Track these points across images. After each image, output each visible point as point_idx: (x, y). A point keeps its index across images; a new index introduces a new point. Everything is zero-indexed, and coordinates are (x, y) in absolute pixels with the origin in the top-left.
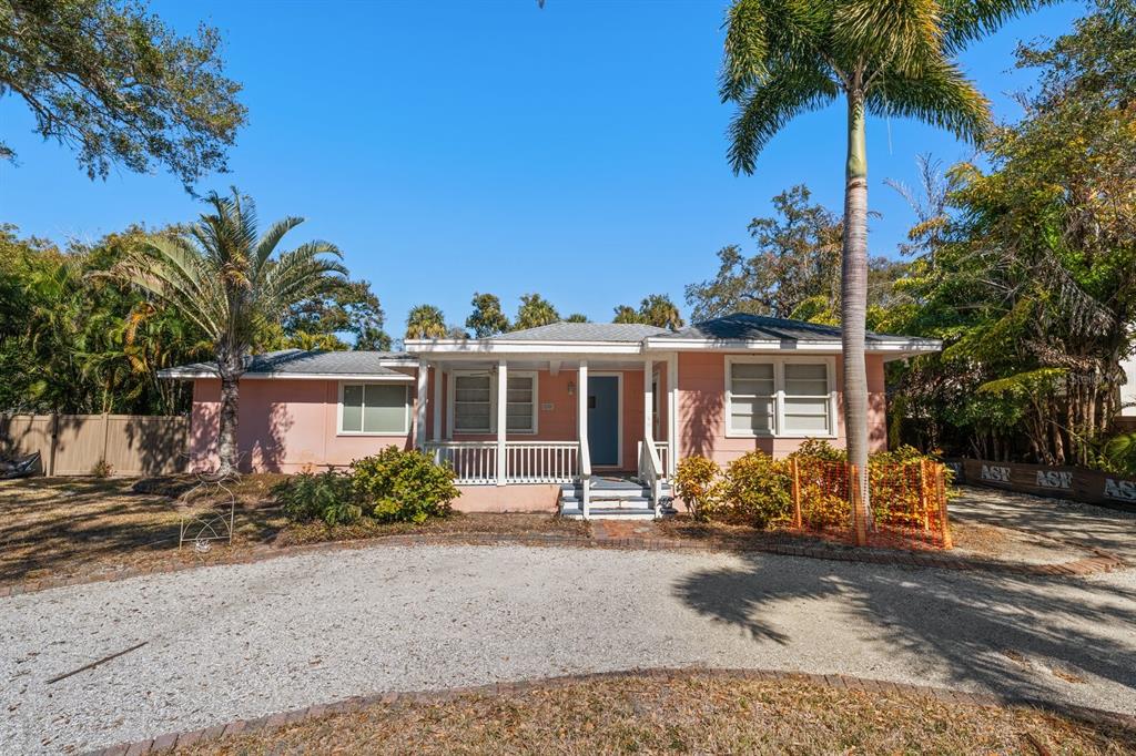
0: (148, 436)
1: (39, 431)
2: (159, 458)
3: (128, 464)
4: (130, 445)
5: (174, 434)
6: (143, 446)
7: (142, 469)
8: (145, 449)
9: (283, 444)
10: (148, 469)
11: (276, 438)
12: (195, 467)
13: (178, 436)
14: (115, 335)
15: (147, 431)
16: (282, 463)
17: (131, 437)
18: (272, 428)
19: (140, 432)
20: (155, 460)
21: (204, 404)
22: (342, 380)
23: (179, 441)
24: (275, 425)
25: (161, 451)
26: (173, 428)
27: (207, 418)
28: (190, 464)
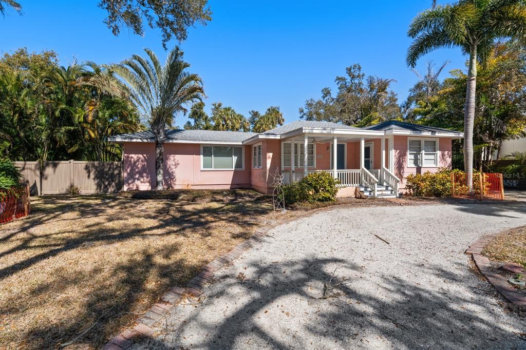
0: (98, 172)
1: (30, 169)
2: (107, 183)
3: (89, 186)
4: (89, 177)
5: (114, 170)
6: (96, 177)
7: (97, 189)
8: (98, 178)
9: (174, 175)
10: (100, 189)
11: (170, 172)
12: (128, 187)
13: (116, 172)
14: (79, 117)
15: (98, 169)
16: (175, 184)
17: (89, 172)
18: (168, 167)
19: (94, 170)
20: (104, 184)
21: (130, 156)
22: (203, 144)
23: (117, 174)
24: (170, 167)
25: (107, 180)
26: (113, 168)
27: (132, 162)
28: (125, 186)
